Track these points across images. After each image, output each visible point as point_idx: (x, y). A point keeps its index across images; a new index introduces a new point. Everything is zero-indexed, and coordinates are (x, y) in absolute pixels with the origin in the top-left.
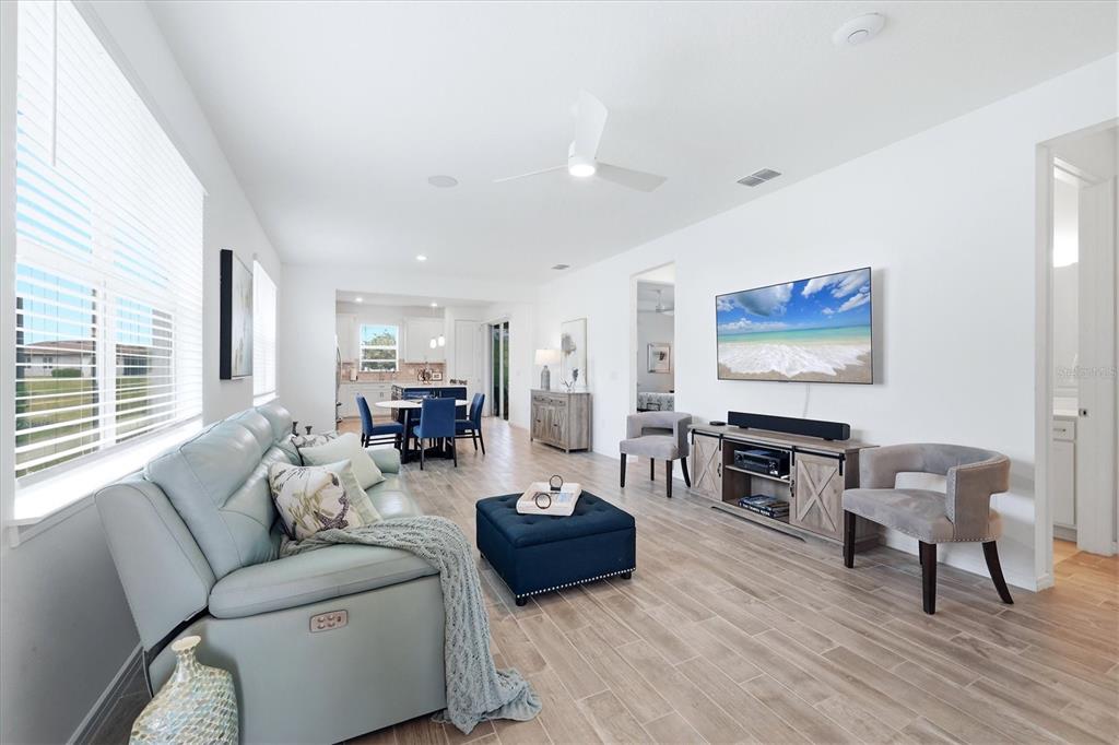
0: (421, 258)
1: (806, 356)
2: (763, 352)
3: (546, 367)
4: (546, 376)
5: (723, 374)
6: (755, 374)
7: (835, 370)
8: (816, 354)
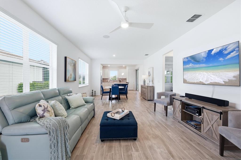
0: (114, 56)
1: (212, 76)
2: (197, 74)
3: (144, 79)
4: (145, 82)
5: (185, 81)
6: (194, 82)
7: (224, 82)
8: (217, 76)
